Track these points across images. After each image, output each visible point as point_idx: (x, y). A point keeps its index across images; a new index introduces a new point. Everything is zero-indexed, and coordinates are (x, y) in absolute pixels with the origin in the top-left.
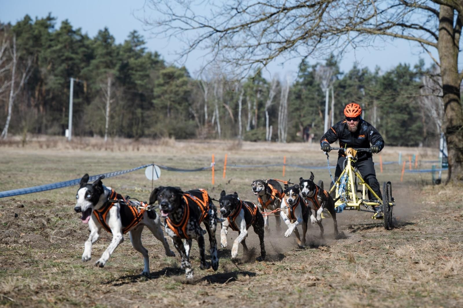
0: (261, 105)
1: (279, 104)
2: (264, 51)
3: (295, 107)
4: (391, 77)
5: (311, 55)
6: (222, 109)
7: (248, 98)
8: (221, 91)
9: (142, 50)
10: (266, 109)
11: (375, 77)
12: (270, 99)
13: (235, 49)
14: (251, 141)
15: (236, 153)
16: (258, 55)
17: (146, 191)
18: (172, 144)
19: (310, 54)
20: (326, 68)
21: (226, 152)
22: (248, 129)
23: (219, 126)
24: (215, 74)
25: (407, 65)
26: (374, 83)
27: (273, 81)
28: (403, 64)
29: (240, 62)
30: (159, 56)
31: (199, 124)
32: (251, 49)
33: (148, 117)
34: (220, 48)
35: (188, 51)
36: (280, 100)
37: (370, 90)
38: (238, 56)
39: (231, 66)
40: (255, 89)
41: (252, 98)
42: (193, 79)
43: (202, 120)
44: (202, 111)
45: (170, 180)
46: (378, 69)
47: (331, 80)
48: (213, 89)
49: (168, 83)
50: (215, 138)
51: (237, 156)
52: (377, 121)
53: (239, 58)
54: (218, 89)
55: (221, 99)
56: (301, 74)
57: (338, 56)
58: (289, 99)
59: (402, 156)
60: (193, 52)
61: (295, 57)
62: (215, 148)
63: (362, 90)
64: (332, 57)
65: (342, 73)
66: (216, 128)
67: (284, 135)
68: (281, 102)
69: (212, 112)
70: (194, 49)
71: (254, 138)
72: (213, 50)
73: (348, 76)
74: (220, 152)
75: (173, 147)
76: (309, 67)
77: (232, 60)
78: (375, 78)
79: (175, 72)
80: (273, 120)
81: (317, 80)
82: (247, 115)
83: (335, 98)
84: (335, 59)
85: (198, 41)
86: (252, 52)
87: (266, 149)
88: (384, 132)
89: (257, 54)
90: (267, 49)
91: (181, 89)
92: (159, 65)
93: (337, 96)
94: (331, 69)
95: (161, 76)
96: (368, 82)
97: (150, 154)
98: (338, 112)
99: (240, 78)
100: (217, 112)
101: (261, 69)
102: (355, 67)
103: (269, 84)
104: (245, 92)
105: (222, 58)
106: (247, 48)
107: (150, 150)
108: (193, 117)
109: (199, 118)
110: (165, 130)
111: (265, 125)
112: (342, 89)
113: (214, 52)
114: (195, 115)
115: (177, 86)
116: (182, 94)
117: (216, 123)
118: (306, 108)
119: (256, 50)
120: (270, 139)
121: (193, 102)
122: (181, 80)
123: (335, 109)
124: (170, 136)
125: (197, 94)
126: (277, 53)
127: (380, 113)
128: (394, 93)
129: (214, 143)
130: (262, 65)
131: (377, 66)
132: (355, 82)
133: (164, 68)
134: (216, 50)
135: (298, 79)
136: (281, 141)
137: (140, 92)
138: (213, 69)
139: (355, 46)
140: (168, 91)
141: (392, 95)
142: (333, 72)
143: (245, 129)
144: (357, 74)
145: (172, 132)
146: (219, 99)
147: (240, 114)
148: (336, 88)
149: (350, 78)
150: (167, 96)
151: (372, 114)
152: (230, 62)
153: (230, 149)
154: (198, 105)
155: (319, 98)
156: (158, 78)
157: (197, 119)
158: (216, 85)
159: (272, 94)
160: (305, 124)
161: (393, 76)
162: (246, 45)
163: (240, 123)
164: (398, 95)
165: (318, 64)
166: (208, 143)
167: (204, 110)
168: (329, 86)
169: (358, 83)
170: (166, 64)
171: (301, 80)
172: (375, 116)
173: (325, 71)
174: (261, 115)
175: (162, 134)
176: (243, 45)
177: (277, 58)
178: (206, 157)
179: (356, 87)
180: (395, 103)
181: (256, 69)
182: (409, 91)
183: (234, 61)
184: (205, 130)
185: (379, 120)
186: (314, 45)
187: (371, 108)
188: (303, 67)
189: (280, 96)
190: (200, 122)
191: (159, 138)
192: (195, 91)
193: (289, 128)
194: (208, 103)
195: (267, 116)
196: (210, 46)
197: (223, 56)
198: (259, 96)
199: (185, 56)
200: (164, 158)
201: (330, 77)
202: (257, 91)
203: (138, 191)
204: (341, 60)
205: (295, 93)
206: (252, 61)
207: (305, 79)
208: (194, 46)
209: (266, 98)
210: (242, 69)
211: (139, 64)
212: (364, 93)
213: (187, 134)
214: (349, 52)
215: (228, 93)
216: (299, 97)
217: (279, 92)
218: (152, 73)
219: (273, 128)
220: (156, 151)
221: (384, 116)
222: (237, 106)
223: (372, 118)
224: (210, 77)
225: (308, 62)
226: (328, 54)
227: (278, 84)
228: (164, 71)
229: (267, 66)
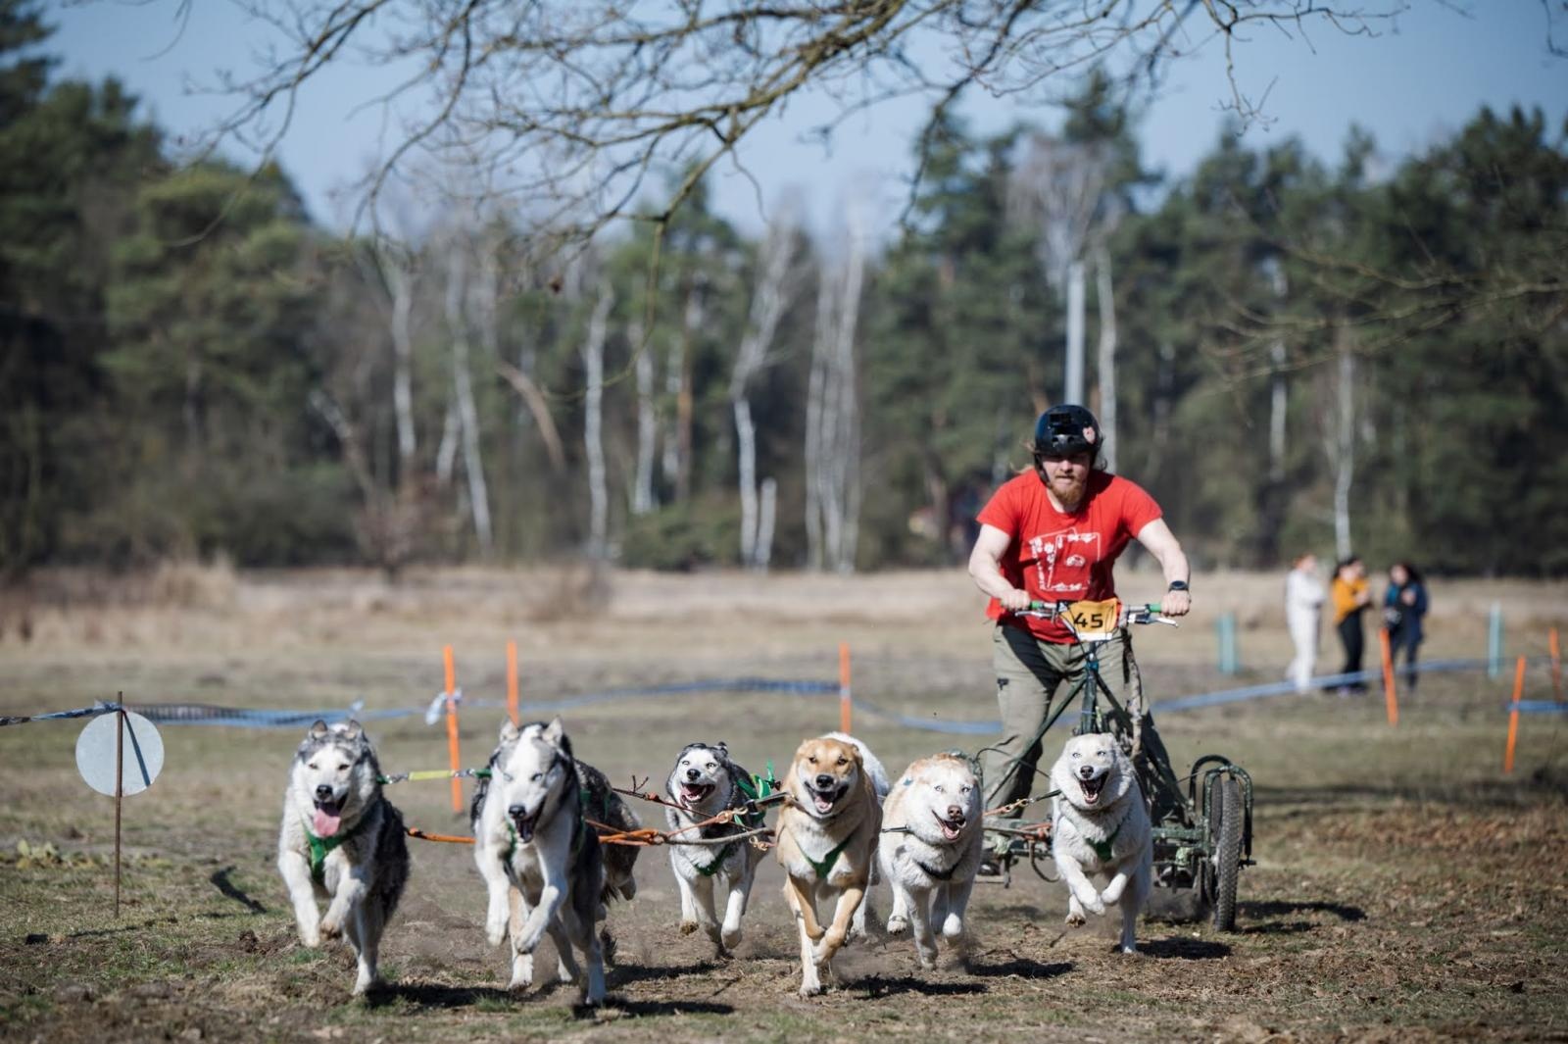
0: (708, 367)
1: (806, 359)
2: (721, 63)
3: (896, 372)
4: (1433, 191)
5: (982, 78)
6: (493, 398)
7: (635, 332)
8: (484, 294)
9: (35, 69)
10: (736, 389)
11: (1341, 195)
12: (757, 330)
13: (560, 56)
14: (662, 567)
15: (580, 639)
16: (686, 88)
17: (79, 858)
18: (219, 599)
19: (977, 71)
20: (1067, 153)
21: (522, 631)
22: (641, 500)
23: (478, 489)
24: (450, 200)
25: (1528, 114)
26: (1334, 225)
27: (775, 229)
28: (1502, 113)
29: (587, 128)
30: (131, 103)
31: (365, 481)
32: (647, 54)
33: (80, 448)
34: (476, 54)
35: (293, 72)
36: (812, 336)
37: (1314, 267)
38: (577, 95)
39: (541, 148)
40: (671, 280)
41: (661, 331)
42: (325, 234)
43: (382, 460)
44: (383, 412)
45: (217, 794)
46: (1360, 149)
47: (1097, 216)
48: (443, 281)
49: (186, 255)
50: (459, 558)
51: (586, 656)
52: (1357, 438)
53: (584, 103)
54: (468, 280)
55: (489, 342)
56: (926, 189)
57: (1132, 78)
58: (861, 333)
59: (1505, 631)
60: (324, 77)
61: (892, 93)
62: (460, 612)
63: (1271, 266)
64: (1100, 85)
65: (1154, 179)
66: (462, 505)
67: (839, 532)
68: (820, 349)
69: (441, 410)
70: (328, 56)
71: (677, 549)
72: (438, 64)
73: (1188, 191)
74: (491, 631)
75: (224, 614)
76: (971, 149)
77: (542, 117)
78: (1346, 199)
79: (225, 194)
80: (780, 447)
81: (1018, 223)
82: (631, 426)
83: (1121, 316)
84: (1117, 96)
85: (352, 13)
86: (654, 72)
87: (746, 614)
88: (1401, 497)
89: (681, 77)
90: (738, 53)
91: (262, 289)
92: (132, 154)
93: (1132, 302)
94: (1094, 154)
95: (147, 219)
96: (1301, 223)
97: (96, 657)
98: (1136, 396)
99: (588, 219)
100: (467, 411)
101: (708, 165)
102: (1229, 141)
103: (751, 250)
104: (622, 296)
105: (490, 105)
106: (625, 50)
107: (93, 636)
108: (333, 447)
109: (368, 446)
110: (179, 522)
111: (733, 481)
112: (1158, 268)
113: (441, 75)
114: (346, 431)
115: (238, 272)
116: (269, 315)
117: (460, 475)
118: (960, 381)
119: (678, 56)
120: (764, 553)
121: (334, 357)
122: (258, 237)
123: (1121, 380)
124: (206, 549)
125: (349, 315)
126: (796, 70)
127: (1371, 394)
128: (1455, 278)
129: (460, 585)
130: (706, 142)
131: (1355, 130)
132: (1229, 222)
133: (164, 171)
134: (454, 62)
135: (914, 217)
136: (828, 566)
137: (33, 308)
138: (442, 168)
139: (1227, 19)
140: (192, 303)
141: (1446, 286)
142: (1107, 174)
143: (626, 503)
144: (1243, 179)
145: (217, 527)
146: (473, 339)
147: (593, 419)
148: (1122, 262)
149: (1203, 202)
150: (180, 330)
151: (1331, 401)
152: (533, 127)
153: (546, 616)
154: (361, 375)
155: (1030, 320)
156: (129, 226)
157: (354, 456)
158: (456, 265)
159: (770, 304)
160: (957, 466)
161: (1445, 179)
162: (621, 28)
163: (597, 472)
164: (1478, 283)
165: (1021, 129)
166: (421, 583)
167: (392, 401)
168: (1082, 252)
169: (1247, 230)
170: (168, 150)
171: (929, 224)
172: (1347, 410)
173: (1059, 170)
174: (713, 422)
175: (161, 545)
176: (601, 33)
177: (793, 96)
178: (413, 665)
179: (1237, 255)
180: (1462, 334)
181: (678, 166)
182: (1537, 265)
183: (559, 122)
184: (400, 515)
185: (1369, 433)
186: (997, 22)
187: (1322, 368)
188: (937, 150)
189: (813, 316)
190: (372, 468)
191: (144, 566)
192: (339, 297)
193: (869, 494)
194: (413, 364)
195: (746, 431)
196: (417, 44)
197: (496, 99)
198: (694, 315)
199: (281, 99)
200: (175, 673)
201: (1090, 204)
202: (682, 293)
203: (37, 863)
204: (1149, 100)
205: (895, 296)
206: (658, 123)
207: (950, 218)
208: (329, 44)
209: (738, 328)
210: (600, 164)
211: (20, 153)
212: (1279, 285)
213: (300, 538)
214: (1194, 54)
215: (526, 307)
216: (917, 317)
217: (805, 295)
218: (96, 206)
219: (780, 494)
220: (130, 639)
221: (1400, 410)
222: (576, 375)
223: (1328, 421)
224: (422, 216)
225: (964, 122)
226: (1074, 70)
227: (802, 246)
228: (166, 190)
229: (737, 145)
